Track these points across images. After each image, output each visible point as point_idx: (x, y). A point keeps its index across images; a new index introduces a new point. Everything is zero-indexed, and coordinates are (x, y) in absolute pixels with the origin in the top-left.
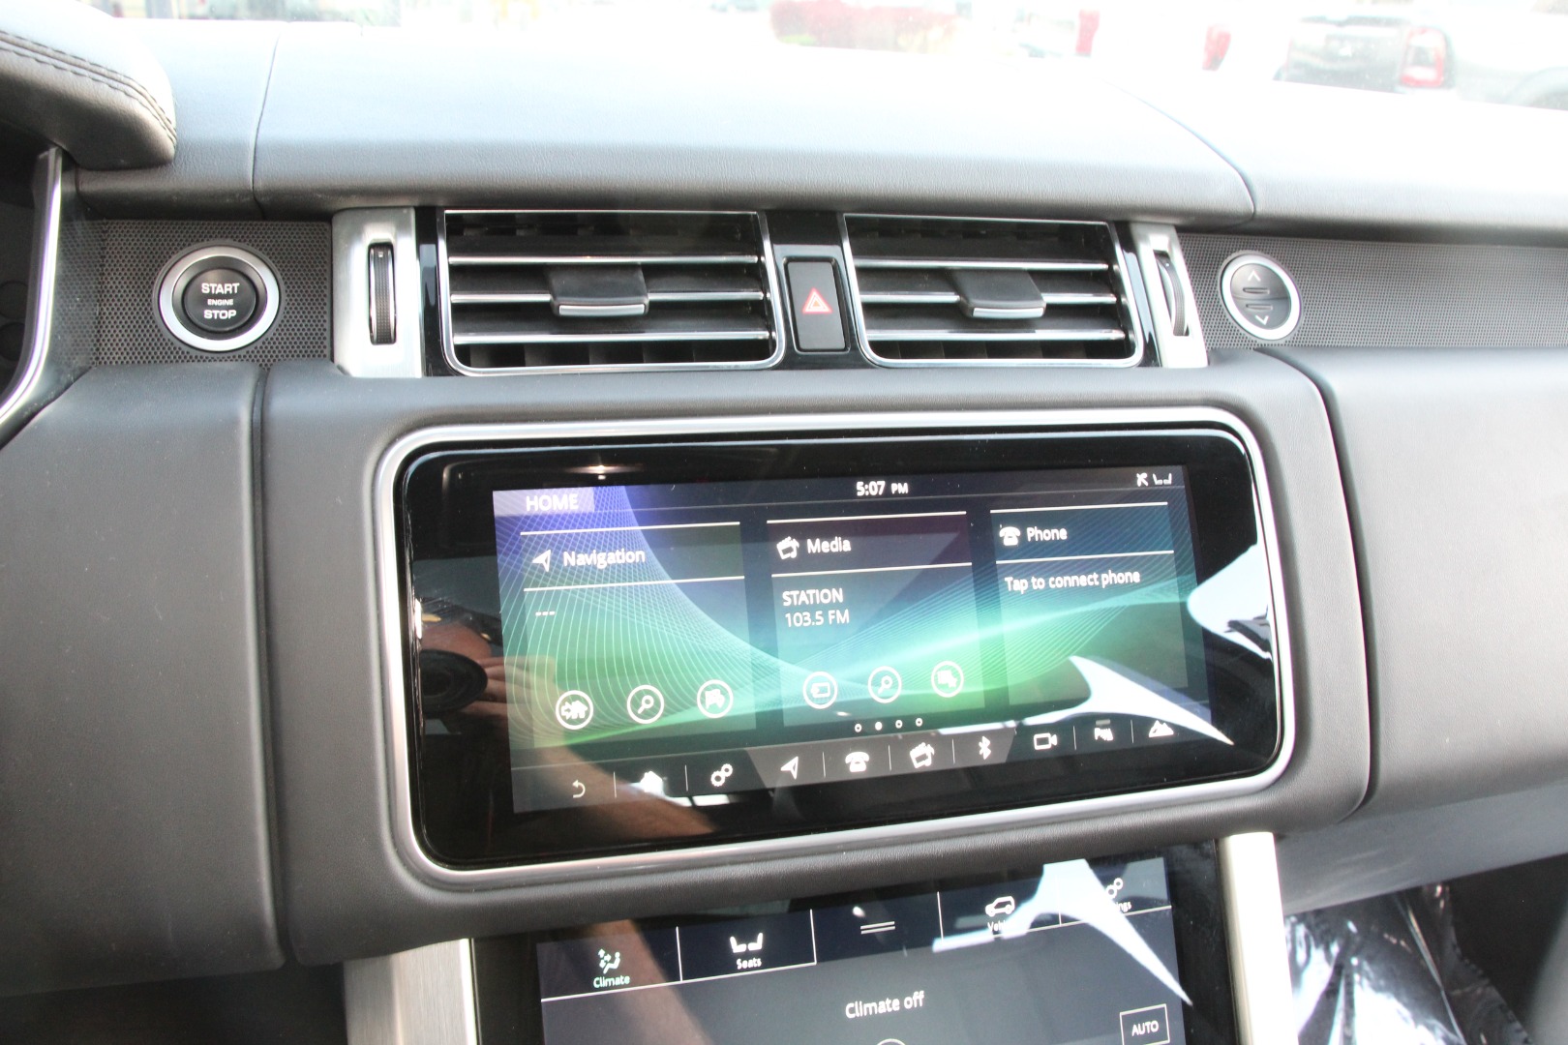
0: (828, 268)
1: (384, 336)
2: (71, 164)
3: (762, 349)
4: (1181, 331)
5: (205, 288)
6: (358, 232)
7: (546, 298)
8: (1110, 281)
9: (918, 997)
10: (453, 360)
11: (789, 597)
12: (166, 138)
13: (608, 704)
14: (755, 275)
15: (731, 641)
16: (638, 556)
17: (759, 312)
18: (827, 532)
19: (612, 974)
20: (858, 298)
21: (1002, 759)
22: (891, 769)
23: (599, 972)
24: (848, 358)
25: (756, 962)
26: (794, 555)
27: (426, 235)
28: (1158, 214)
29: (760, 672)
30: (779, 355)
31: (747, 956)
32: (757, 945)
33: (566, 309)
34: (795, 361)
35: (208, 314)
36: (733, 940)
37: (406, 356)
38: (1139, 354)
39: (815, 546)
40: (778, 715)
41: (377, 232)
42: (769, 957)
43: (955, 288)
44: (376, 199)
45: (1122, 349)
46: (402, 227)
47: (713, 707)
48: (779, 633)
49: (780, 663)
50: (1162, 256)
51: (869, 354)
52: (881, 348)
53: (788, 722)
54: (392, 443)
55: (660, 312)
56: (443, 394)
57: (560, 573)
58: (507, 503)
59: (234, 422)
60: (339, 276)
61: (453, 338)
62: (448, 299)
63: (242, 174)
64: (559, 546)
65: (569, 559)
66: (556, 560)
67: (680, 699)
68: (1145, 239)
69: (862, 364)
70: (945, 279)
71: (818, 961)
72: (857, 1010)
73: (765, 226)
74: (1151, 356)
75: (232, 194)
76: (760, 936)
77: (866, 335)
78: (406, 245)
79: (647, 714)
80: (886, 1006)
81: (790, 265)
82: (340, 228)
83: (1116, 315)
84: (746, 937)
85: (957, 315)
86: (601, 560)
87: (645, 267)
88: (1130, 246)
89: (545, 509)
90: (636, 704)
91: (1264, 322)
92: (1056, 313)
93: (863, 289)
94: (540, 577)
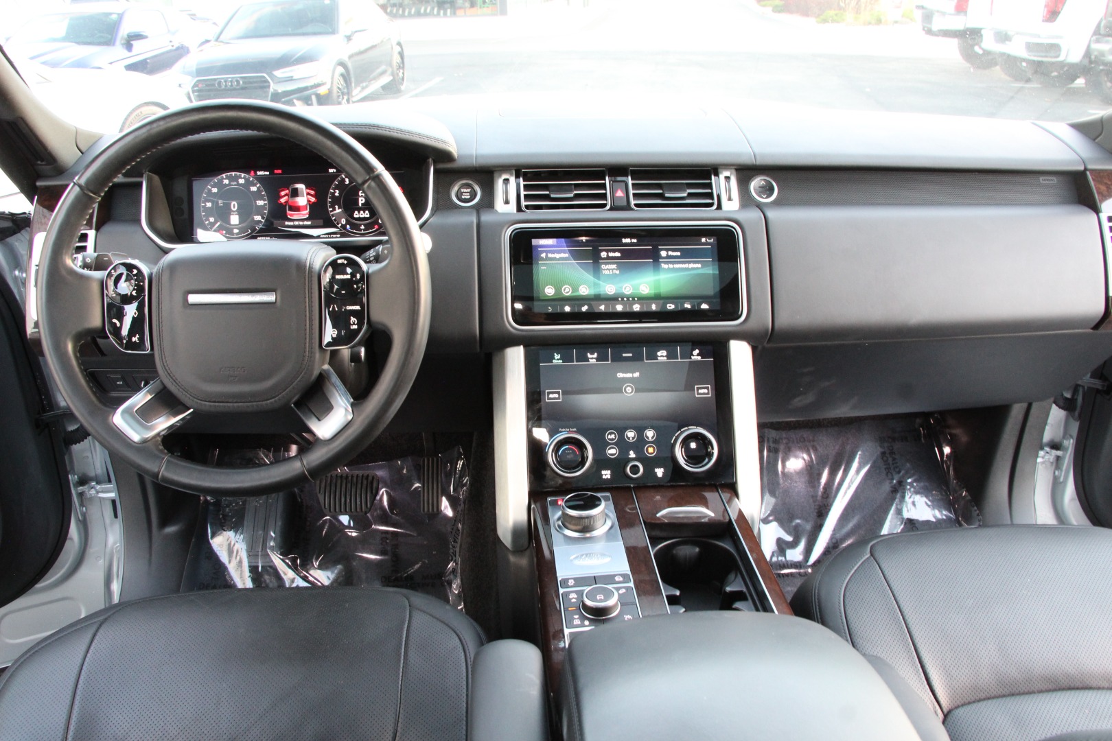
0: (623, 184)
1: (507, 202)
2: (435, 162)
3: (604, 206)
4: (730, 199)
5: (462, 190)
6: (500, 176)
7: (548, 193)
8: (709, 186)
9: (637, 375)
10: (524, 208)
11: (603, 266)
12: (455, 154)
13: (558, 290)
14: (603, 186)
15: (588, 277)
16: (566, 255)
17: (604, 196)
18: (614, 251)
19: (558, 359)
20: (631, 192)
21: (659, 310)
22: (628, 310)
23: (555, 359)
24: (627, 207)
25: (594, 360)
26: (605, 256)
27: (517, 177)
28: (727, 166)
29: (595, 285)
30: (608, 207)
31: (592, 358)
32: (595, 355)
33: (552, 196)
34: (611, 209)
35: (463, 197)
36: (588, 354)
37: (512, 207)
38: (715, 207)
39: (611, 254)
40: (600, 295)
41: (505, 176)
42: (598, 359)
43: (661, 189)
44: (505, 168)
45: (711, 205)
46: (511, 175)
47: (584, 292)
48: (601, 275)
49: (601, 282)
50: (727, 178)
51: (633, 206)
52: (637, 205)
53: (602, 297)
54: (509, 227)
55: (577, 197)
56: (521, 216)
57: (547, 259)
58: (535, 242)
59: (472, 222)
60: (495, 187)
61: (524, 203)
62: (523, 193)
63: (474, 162)
64: (547, 252)
65: (550, 255)
66: (547, 256)
67: (575, 289)
68: (722, 173)
69: (632, 209)
70: (659, 186)
71: (612, 361)
72: (620, 375)
73: (607, 173)
74: (719, 207)
75: (469, 167)
76: (596, 354)
77: (633, 202)
78: (512, 179)
79: (567, 293)
80: (629, 375)
81: (614, 184)
82: (496, 175)
83: (710, 196)
84: (592, 354)
85: (661, 196)
86: (557, 256)
87: (575, 184)
88: (717, 175)
89: (545, 244)
90: (564, 290)
91: (765, 197)
92: (691, 195)
93: (633, 189)
94: (543, 259)
